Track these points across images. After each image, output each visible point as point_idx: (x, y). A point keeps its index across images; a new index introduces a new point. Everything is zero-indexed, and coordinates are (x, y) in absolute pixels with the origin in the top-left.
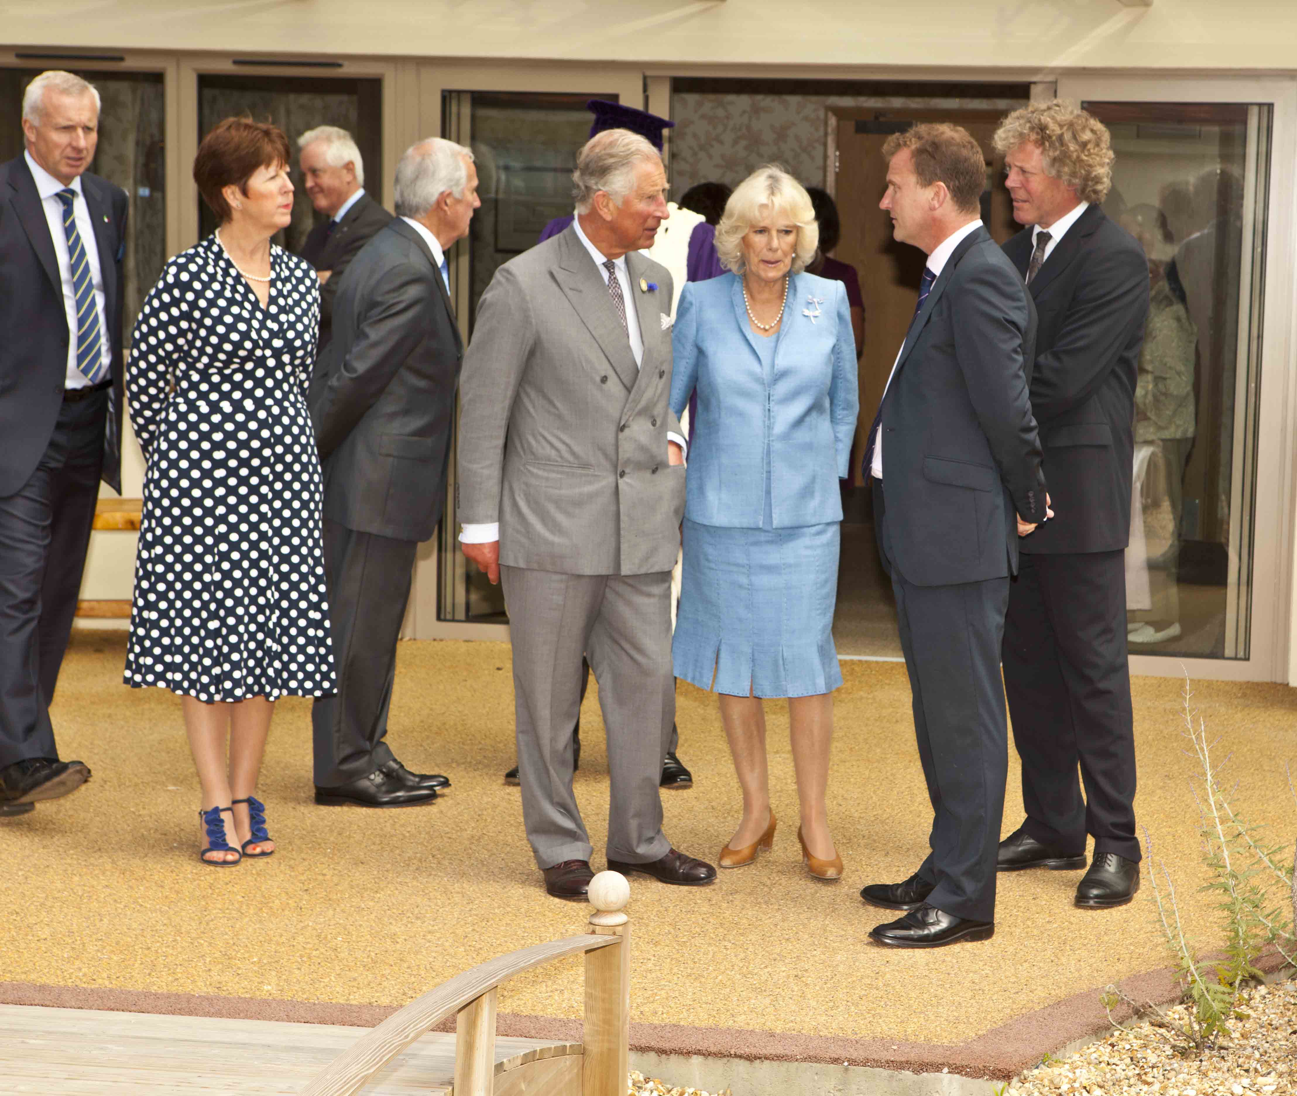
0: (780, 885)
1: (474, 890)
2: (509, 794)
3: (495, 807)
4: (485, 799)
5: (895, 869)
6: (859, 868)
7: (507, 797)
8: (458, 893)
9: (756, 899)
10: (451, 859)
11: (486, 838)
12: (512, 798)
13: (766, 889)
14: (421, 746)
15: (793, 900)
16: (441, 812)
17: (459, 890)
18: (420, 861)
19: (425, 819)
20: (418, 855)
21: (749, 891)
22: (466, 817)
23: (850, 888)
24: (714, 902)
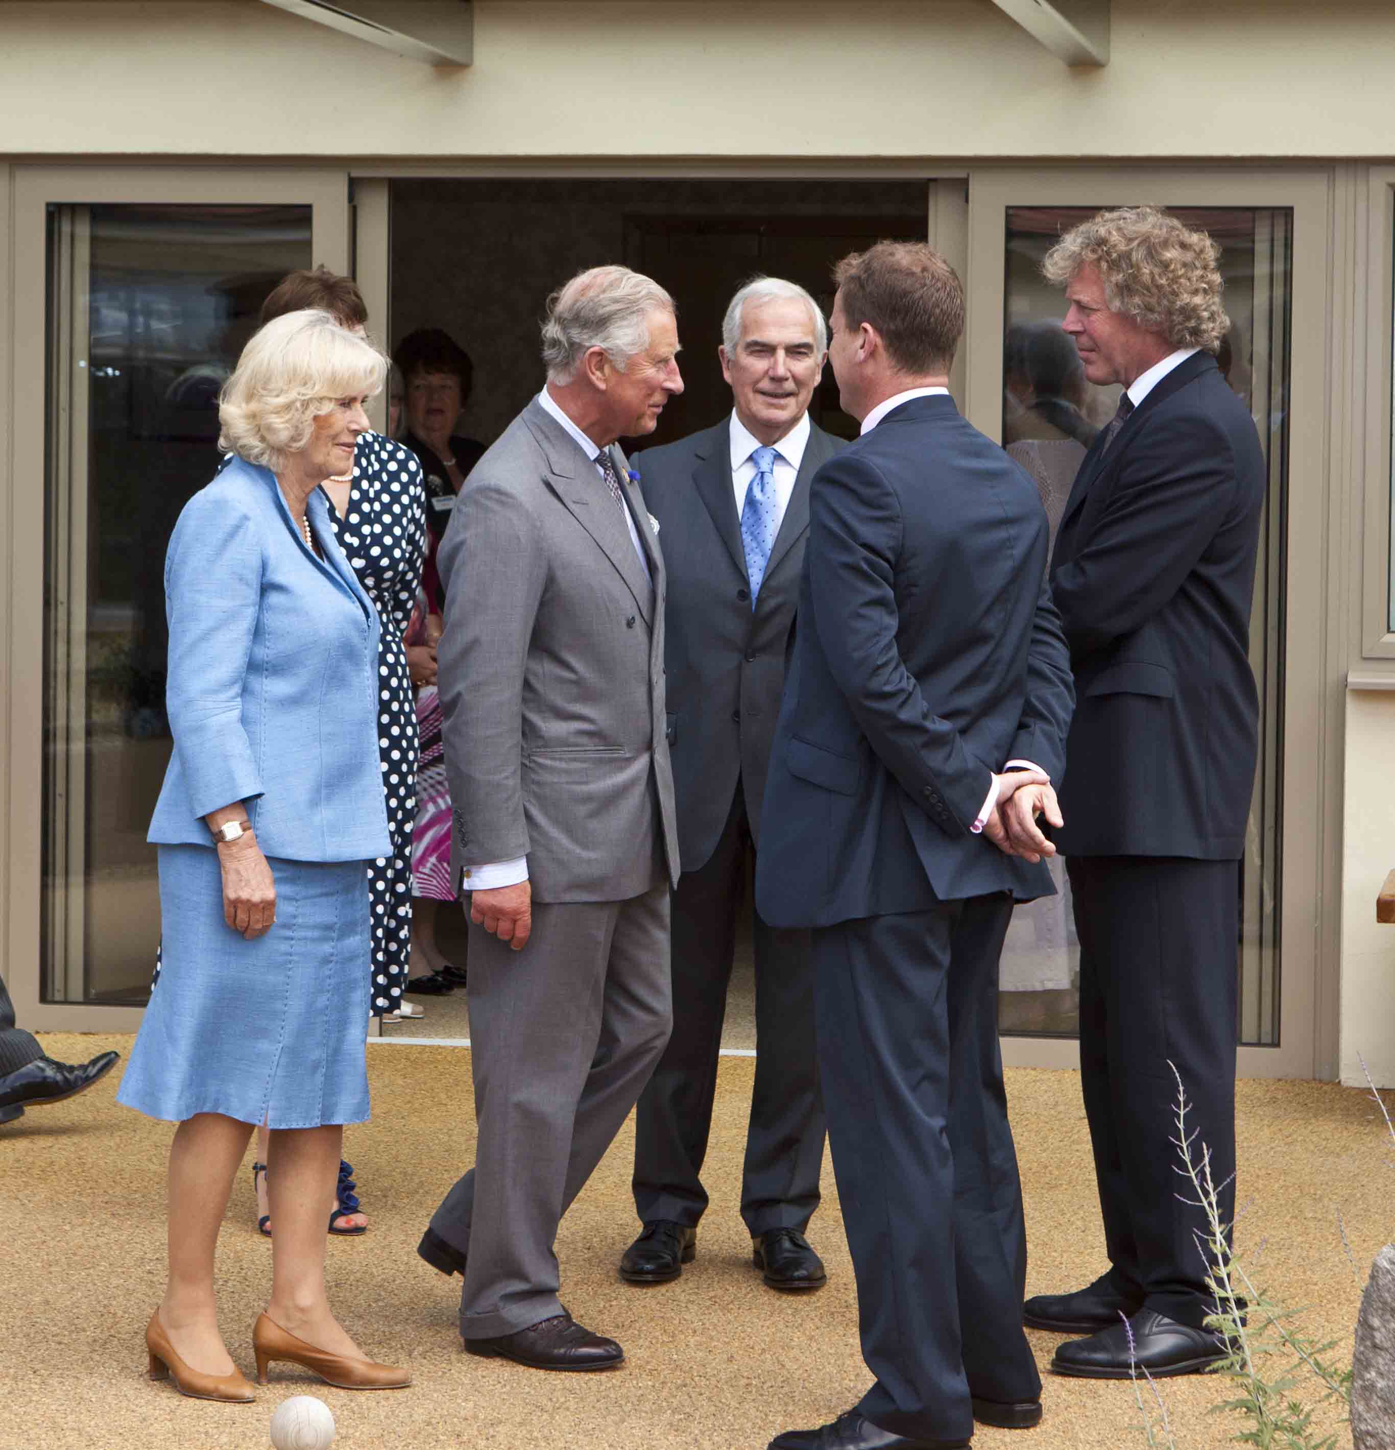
0: (568, 1409)
1: (97, 1426)
2: (149, 1272)
3: (129, 1293)
4: (115, 1281)
5: (743, 1382)
6: (688, 1381)
7: (147, 1277)
8: (73, 1429)
9: (531, 1432)
10: (61, 1376)
11: (115, 1342)
12: (155, 1279)
13: (545, 1416)
14: (17, 1198)
15: (587, 1433)
16: (47, 1302)
17: (75, 1426)
18: (15, 1379)
19: (22, 1313)
20: (12, 1371)
21: (518, 1419)
22: (84, 1309)
23: (673, 1412)
24: (465, 1438)
